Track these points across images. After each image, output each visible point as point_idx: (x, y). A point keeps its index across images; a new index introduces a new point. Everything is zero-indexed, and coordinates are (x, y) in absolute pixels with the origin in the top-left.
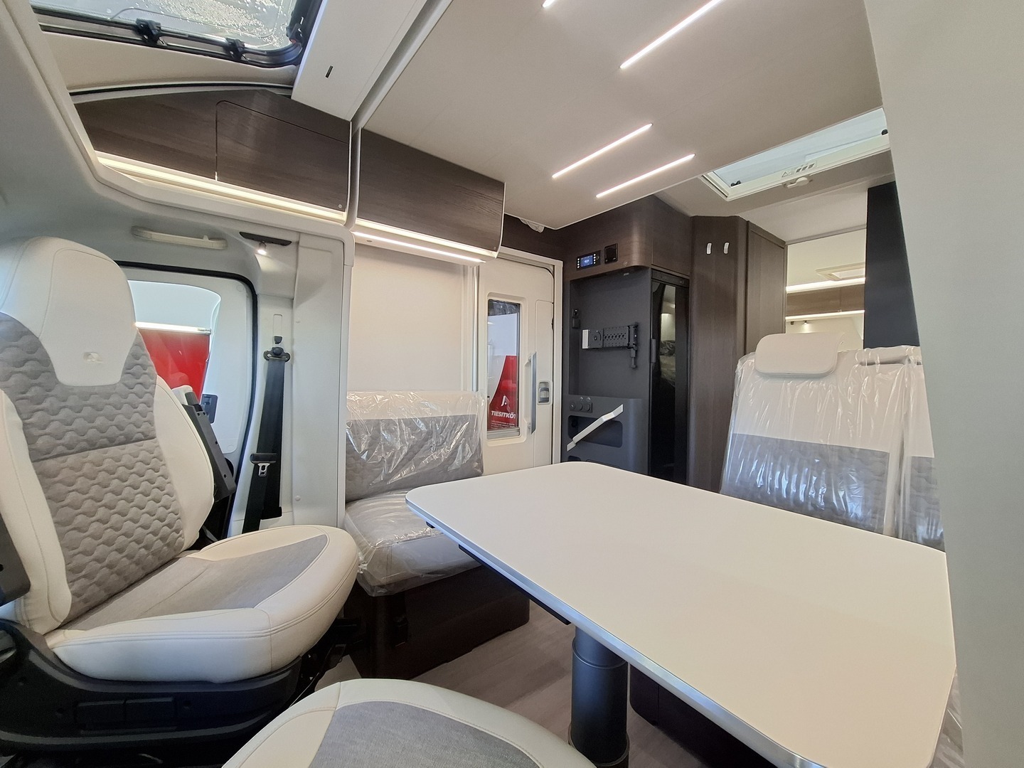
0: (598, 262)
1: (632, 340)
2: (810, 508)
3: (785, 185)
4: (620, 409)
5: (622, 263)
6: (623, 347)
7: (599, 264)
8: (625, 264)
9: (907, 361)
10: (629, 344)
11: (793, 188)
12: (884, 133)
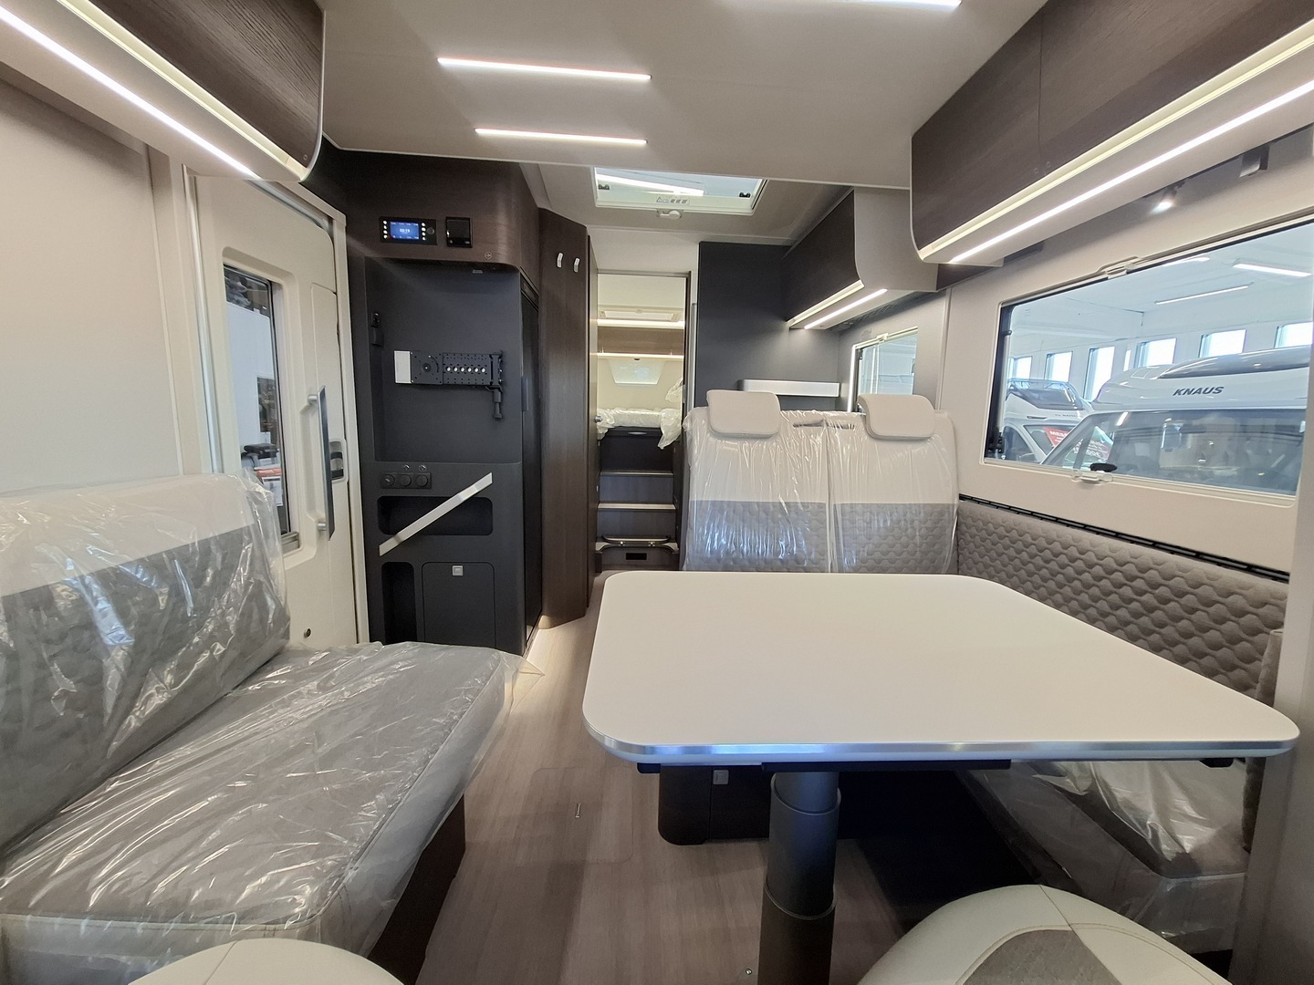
0: (431, 240)
1: (496, 376)
2: (763, 564)
3: (658, 211)
4: (487, 480)
5: (479, 253)
6: (482, 387)
7: (435, 243)
8: (488, 258)
9: (825, 425)
10: (491, 383)
11: (665, 219)
12: (742, 195)
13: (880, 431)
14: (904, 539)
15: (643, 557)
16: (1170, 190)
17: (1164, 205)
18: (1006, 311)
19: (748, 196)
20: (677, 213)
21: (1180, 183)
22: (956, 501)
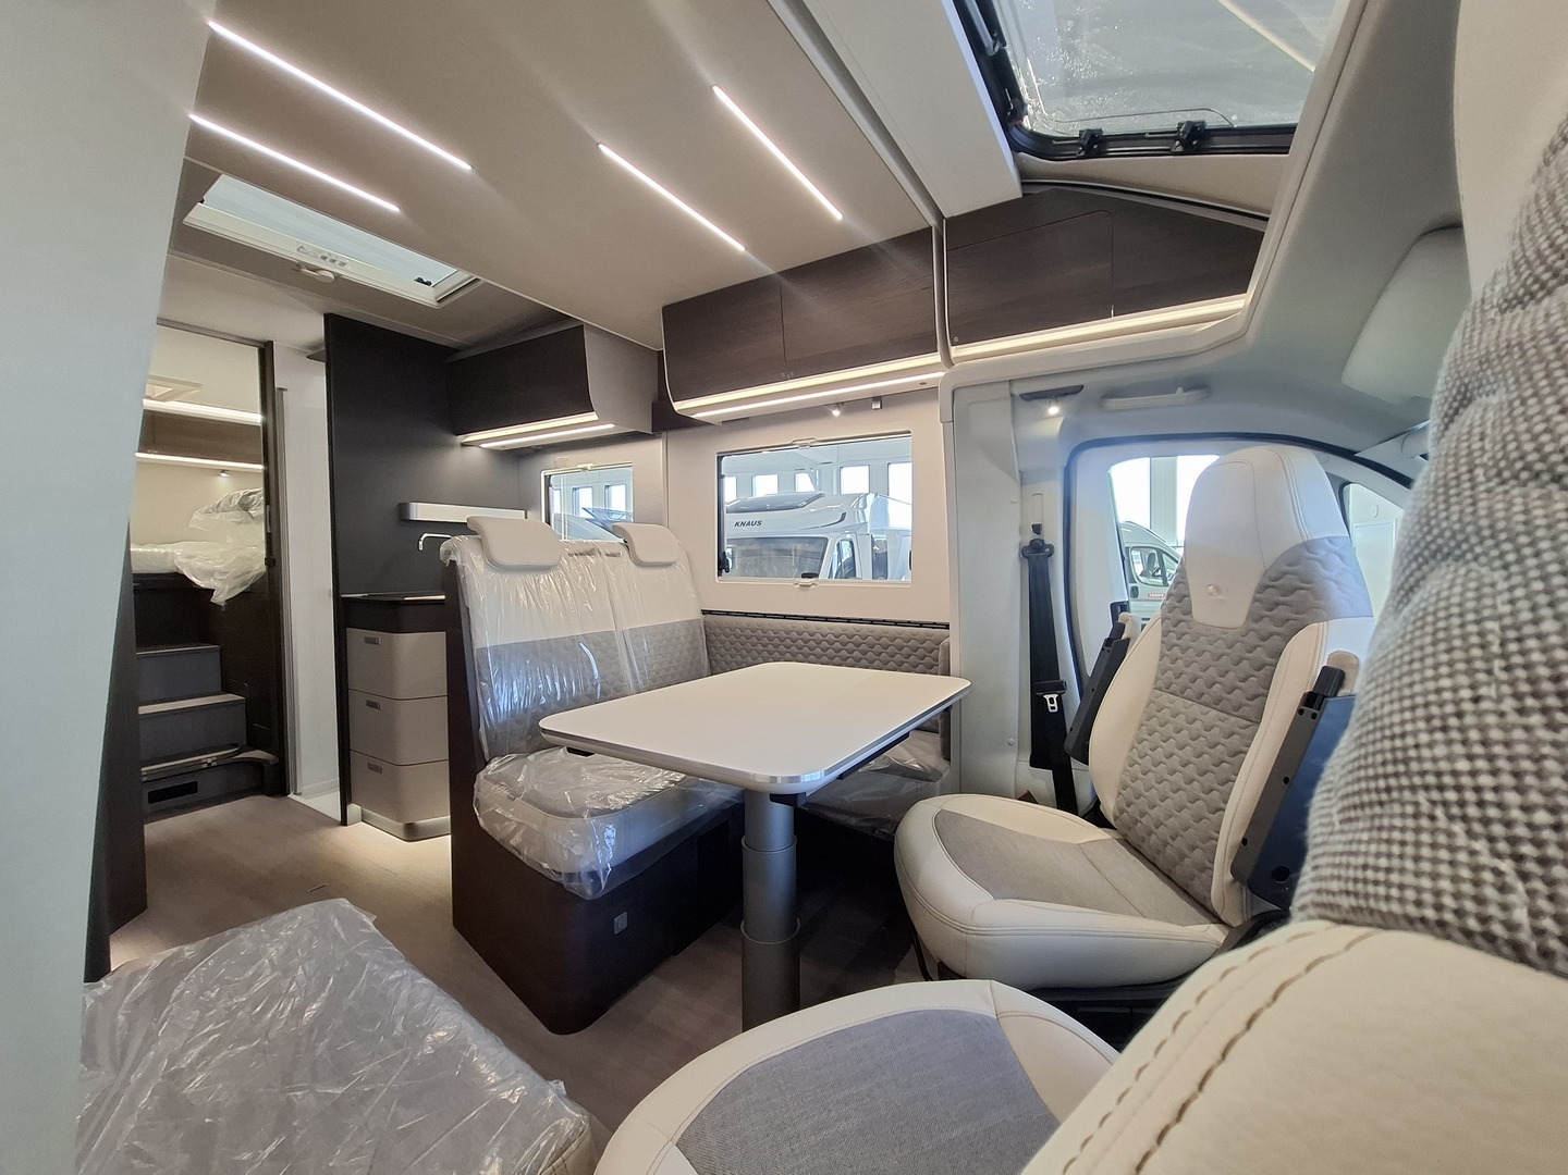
3: (299, 265)
12: (420, 280)
13: (644, 558)
14: (678, 654)
15: (191, 788)
16: (838, 405)
17: (836, 413)
18: (720, 459)
19: (428, 284)
20: (332, 276)
21: (842, 403)
22: (700, 616)
